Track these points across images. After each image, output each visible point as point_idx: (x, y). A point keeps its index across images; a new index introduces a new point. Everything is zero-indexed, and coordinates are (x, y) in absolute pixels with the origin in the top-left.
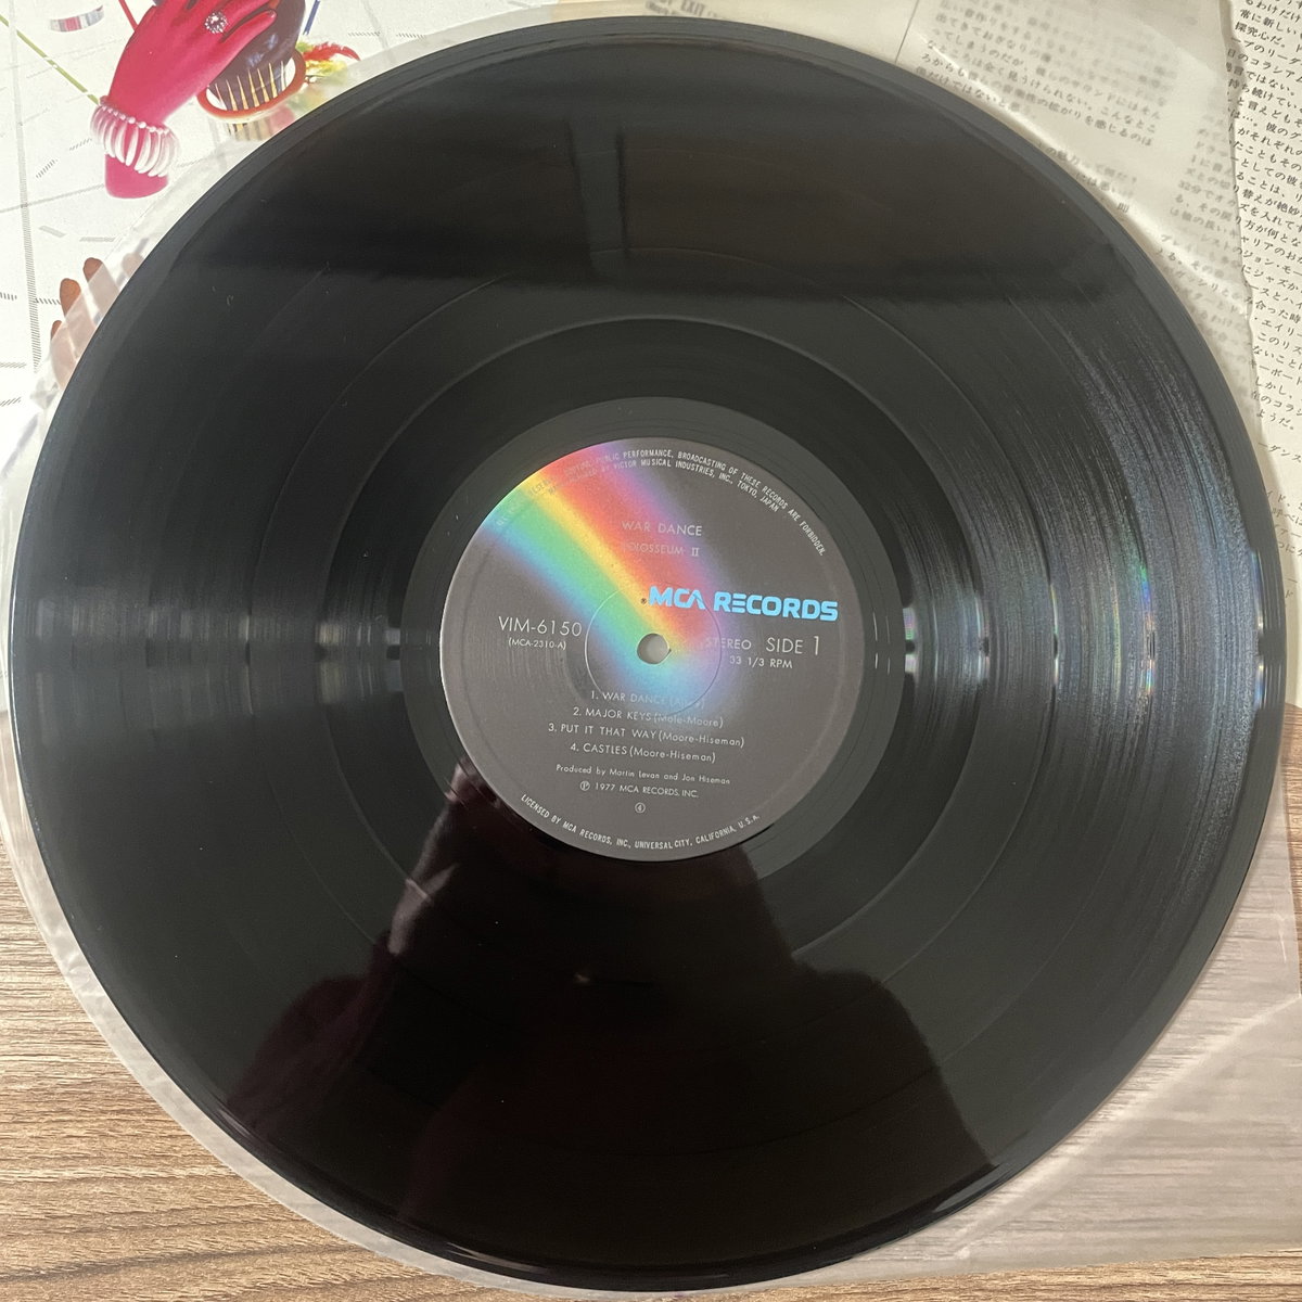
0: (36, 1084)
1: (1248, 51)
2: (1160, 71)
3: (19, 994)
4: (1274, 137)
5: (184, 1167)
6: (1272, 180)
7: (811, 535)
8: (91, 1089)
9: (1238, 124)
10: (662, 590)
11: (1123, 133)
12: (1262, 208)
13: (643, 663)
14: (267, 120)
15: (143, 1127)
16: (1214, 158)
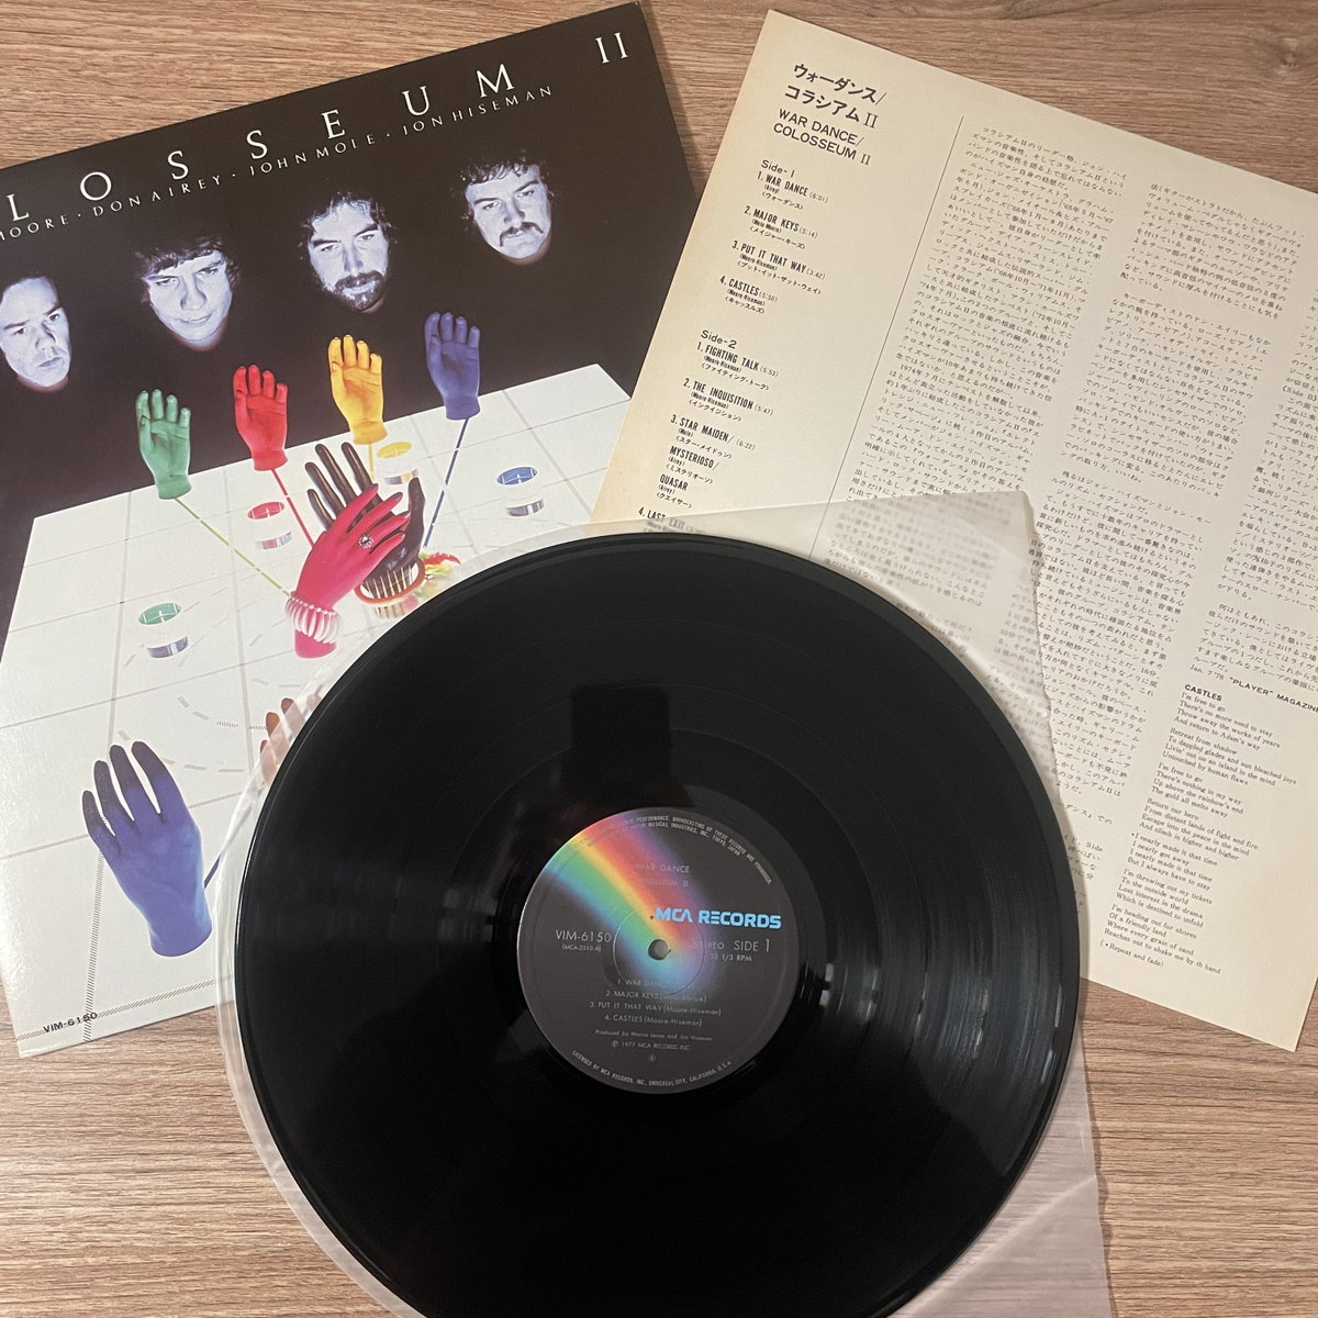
0: (254, 1251)
1: (1046, 541)
2: (986, 556)
3: (242, 1190)
4: (1064, 598)
5: (352, 1305)
6: (1063, 628)
7: (762, 871)
8: (291, 1254)
9: (1039, 590)
10: (664, 910)
11: (962, 598)
12: (1056, 646)
13: (653, 960)
14: (400, 605)
15: (324, 1278)
16: (1024, 613)
